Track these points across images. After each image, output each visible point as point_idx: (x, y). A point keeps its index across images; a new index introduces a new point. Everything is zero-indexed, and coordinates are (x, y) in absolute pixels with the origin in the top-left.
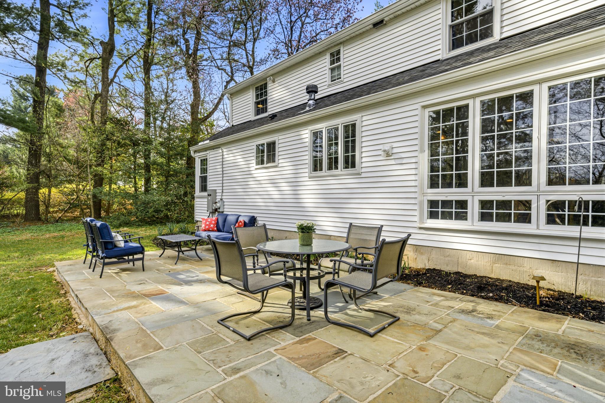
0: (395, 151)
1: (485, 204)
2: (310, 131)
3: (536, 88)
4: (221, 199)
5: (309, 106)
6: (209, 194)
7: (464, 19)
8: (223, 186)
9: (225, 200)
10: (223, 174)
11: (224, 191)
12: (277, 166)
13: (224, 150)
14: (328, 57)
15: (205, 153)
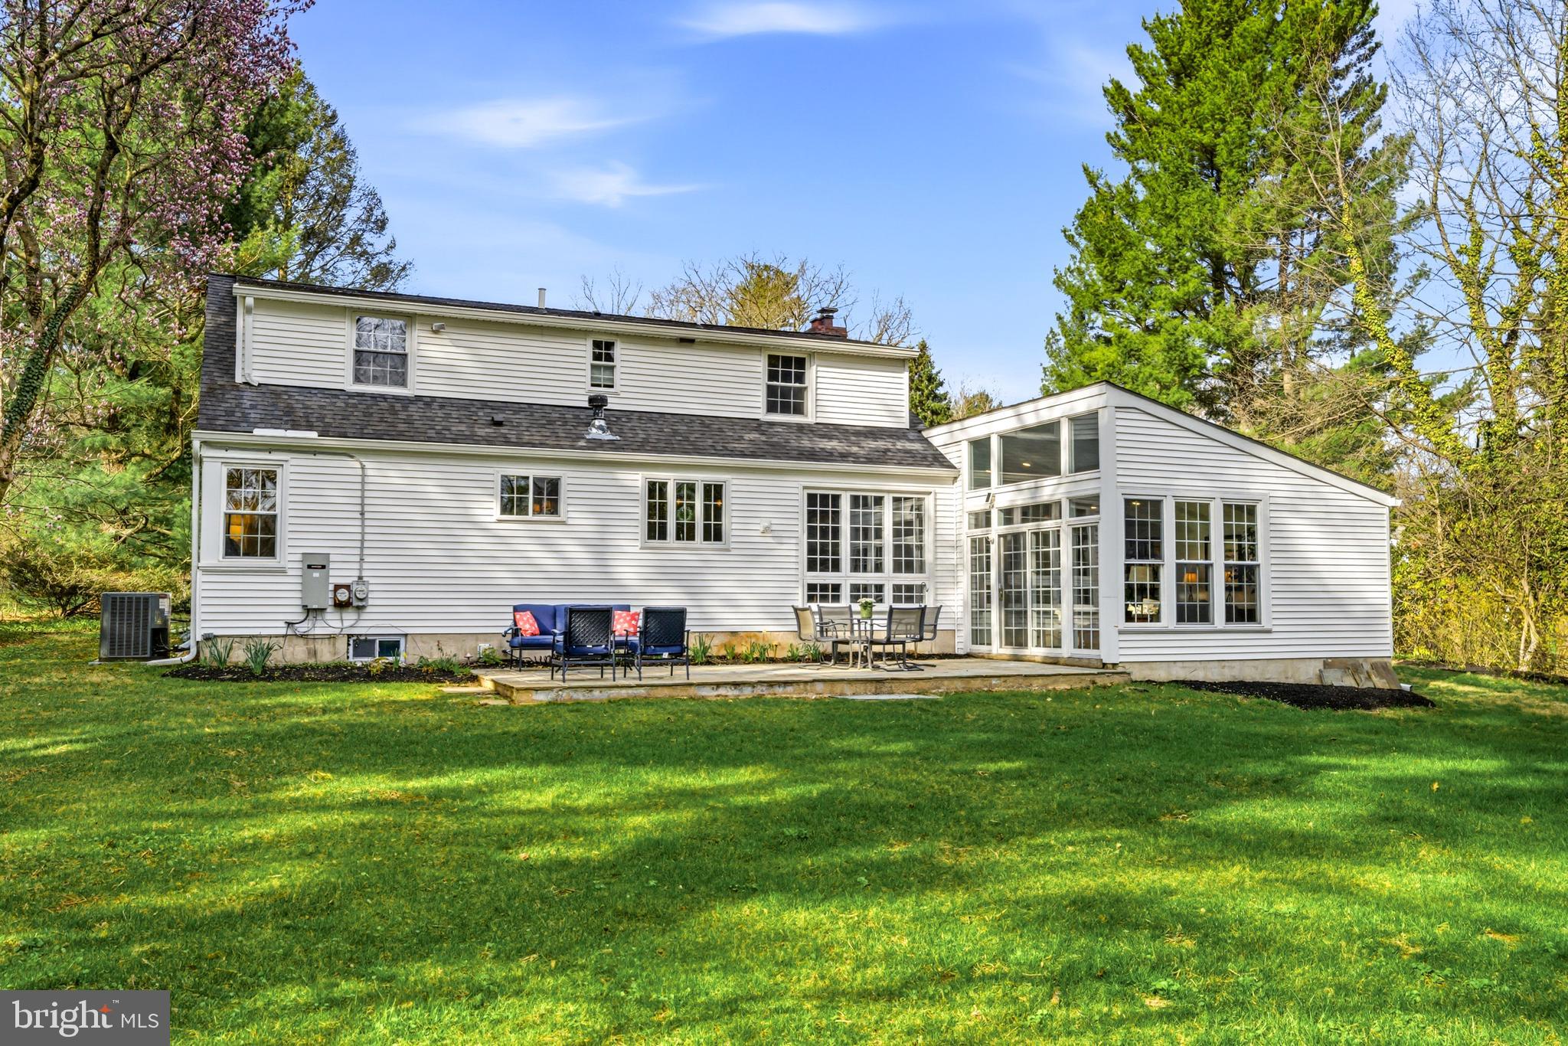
0: (774, 528)
1: (854, 587)
2: (642, 478)
3: (886, 496)
4: (360, 578)
5: (600, 428)
6: (316, 564)
7: (780, 383)
8: (362, 548)
9: (372, 580)
10: (363, 519)
11: (367, 559)
12: (563, 523)
13: (368, 465)
14: (589, 344)
15: (266, 456)
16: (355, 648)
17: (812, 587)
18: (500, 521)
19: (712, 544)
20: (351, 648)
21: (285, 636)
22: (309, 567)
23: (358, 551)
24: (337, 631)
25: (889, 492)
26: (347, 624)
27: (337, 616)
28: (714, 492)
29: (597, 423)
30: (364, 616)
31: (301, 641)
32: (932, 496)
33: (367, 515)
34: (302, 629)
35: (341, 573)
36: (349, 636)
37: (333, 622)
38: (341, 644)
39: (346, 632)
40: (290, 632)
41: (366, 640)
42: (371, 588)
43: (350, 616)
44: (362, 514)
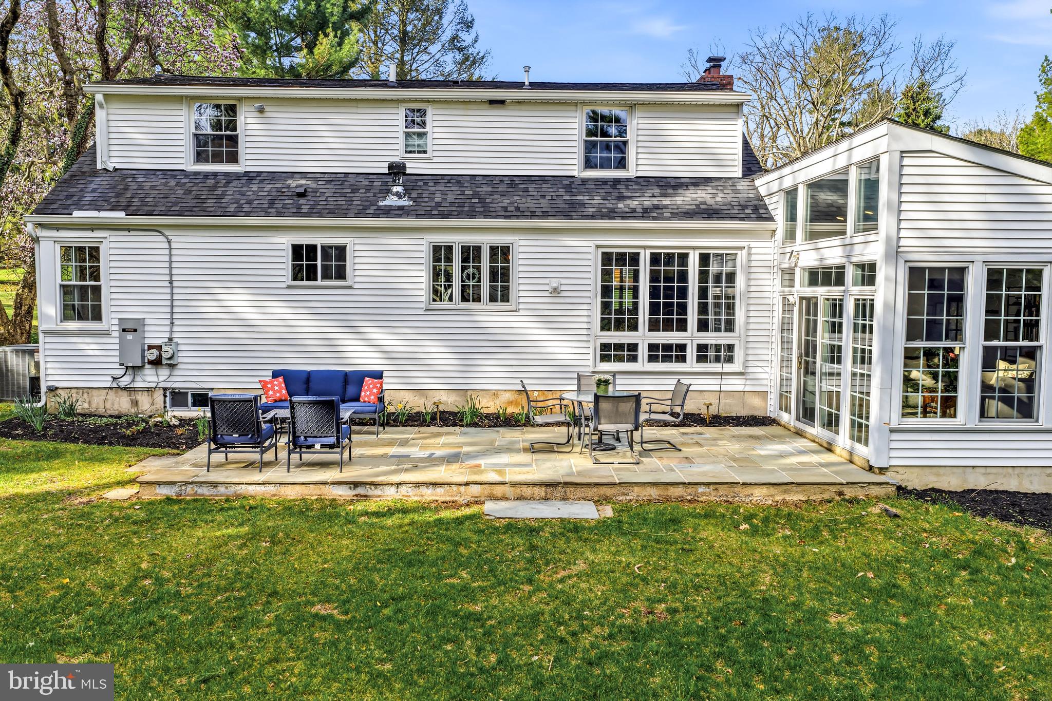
0: (563, 288)
1: (653, 347)
2: (428, 243)
3: (691, 252)
4: (170, 339)
5: (398, 194)
6: (130, 328)
7: (599, 139)
8: (172, 313)
9: (180, 341)
10: (172, 288)
11: (176, 322)
12: (350, 287)
13: (174, 239)
14: (402, 112)
15: (88, 234)
16: (172, 399)
17: (605, 347)
18: (289, 287)
19: (499, 305)
20: (168, 399)
21: (111, 388)
22: (124, 330)
23: (168, 316)
24: (154, 385)
25: (694, 248)
26: (162, 378)
27: (153, 372)
28: (502, 253)
29: (395, 189)
30: (176, 372)
31: (125, 393)
32: (745, 252)
33: (175, 284)
34: (125, 381)
35: (155, 335)
36: (165, 389)
37: (150, 377)
38: (159, 397)
39: (162, 385)
40: (115, 385)
41: (180, 393)
42: (180, 348)
43: (164, 372)
44: (171, 282)
